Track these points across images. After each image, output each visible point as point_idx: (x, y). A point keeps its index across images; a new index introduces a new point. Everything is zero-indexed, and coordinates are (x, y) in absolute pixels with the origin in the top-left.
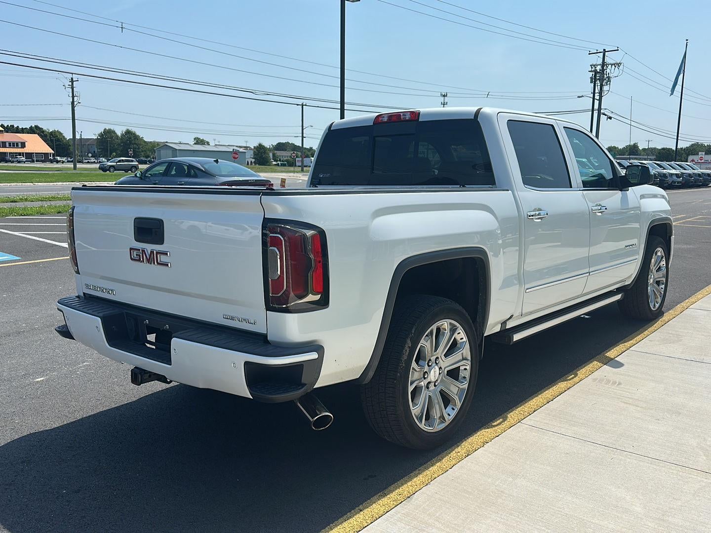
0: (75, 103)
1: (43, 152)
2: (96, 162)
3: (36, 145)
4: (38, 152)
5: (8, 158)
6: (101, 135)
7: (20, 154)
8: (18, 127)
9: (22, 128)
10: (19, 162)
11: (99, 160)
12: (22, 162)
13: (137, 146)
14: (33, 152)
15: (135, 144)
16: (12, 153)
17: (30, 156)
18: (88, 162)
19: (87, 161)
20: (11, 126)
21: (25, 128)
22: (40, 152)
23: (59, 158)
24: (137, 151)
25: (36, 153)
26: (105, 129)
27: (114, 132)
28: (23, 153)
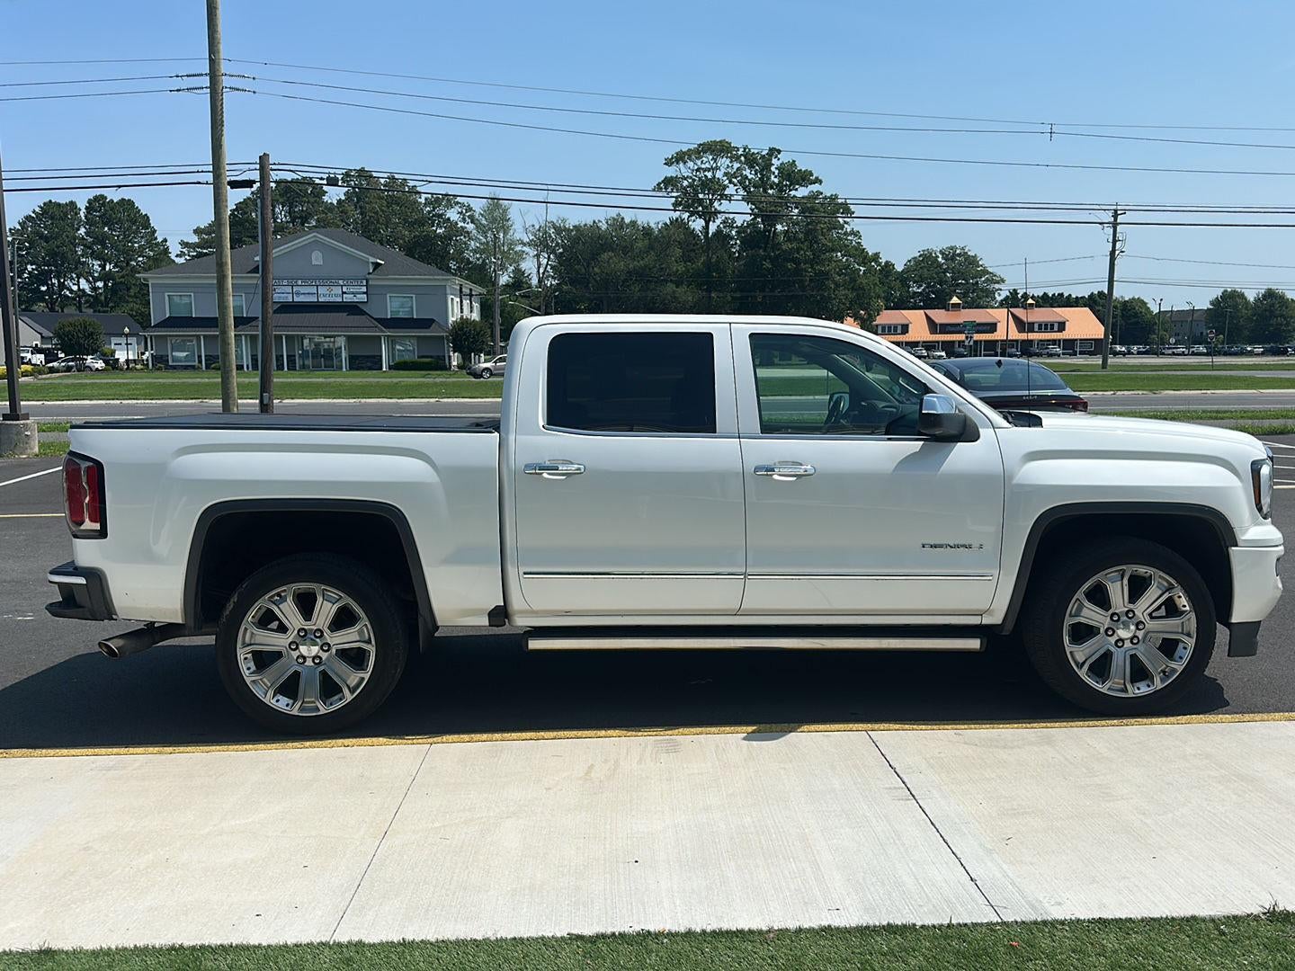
0: (1117, 252)
1: (1094, 337)
2: (1186, 353)
3: (1084, 325)
4: (1085, 337)
5: (1035, 349)
6: (1216, 303)
7: (1054, 342)
8: (1070, 295)
9: (1077, 297)
10: (1050, 355)
11: (1191, 350)
12: (1055, 355)
13: (1285, 319)
14: (1076, 337)
15: (1281, 316)
16: (1041, 341)
17: (1070, 346)
18: (1174, 354)
19: (1170, 352)
20: (1059, 294)
21: (1081, 297)
22: (1088, 337)
23: (1118, 348)
24: (1284, 331)
25: (1081, 340)
26: (1226, 291)
27: (1242, 296)
28: (1059, 340)
